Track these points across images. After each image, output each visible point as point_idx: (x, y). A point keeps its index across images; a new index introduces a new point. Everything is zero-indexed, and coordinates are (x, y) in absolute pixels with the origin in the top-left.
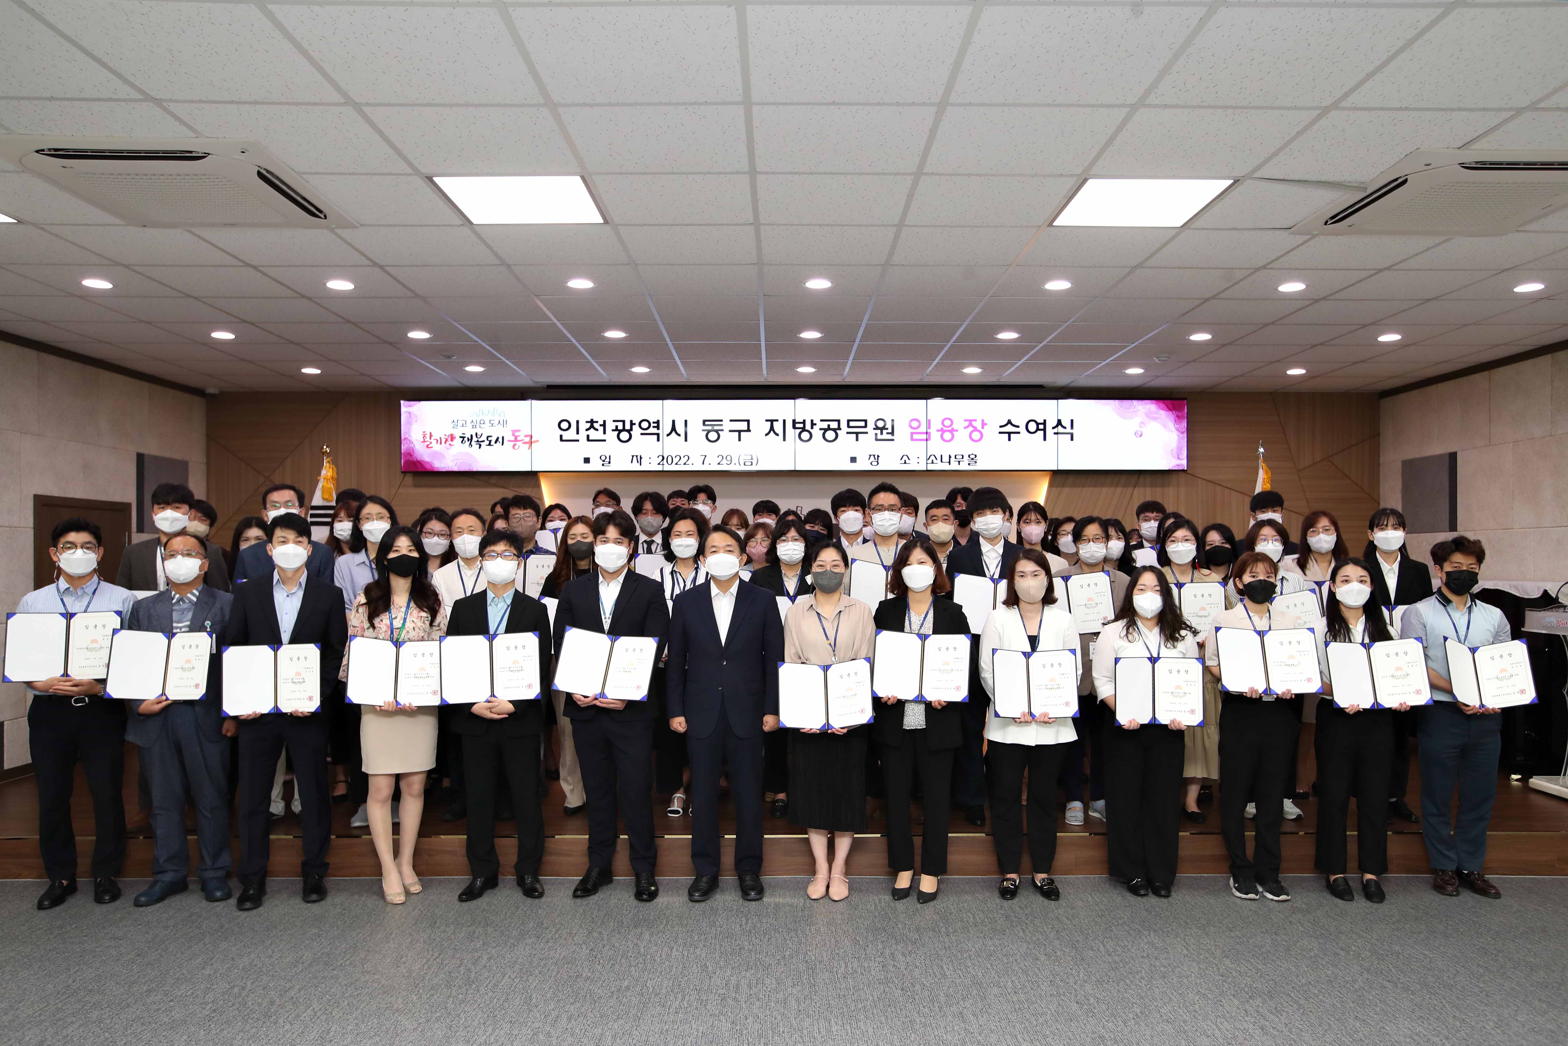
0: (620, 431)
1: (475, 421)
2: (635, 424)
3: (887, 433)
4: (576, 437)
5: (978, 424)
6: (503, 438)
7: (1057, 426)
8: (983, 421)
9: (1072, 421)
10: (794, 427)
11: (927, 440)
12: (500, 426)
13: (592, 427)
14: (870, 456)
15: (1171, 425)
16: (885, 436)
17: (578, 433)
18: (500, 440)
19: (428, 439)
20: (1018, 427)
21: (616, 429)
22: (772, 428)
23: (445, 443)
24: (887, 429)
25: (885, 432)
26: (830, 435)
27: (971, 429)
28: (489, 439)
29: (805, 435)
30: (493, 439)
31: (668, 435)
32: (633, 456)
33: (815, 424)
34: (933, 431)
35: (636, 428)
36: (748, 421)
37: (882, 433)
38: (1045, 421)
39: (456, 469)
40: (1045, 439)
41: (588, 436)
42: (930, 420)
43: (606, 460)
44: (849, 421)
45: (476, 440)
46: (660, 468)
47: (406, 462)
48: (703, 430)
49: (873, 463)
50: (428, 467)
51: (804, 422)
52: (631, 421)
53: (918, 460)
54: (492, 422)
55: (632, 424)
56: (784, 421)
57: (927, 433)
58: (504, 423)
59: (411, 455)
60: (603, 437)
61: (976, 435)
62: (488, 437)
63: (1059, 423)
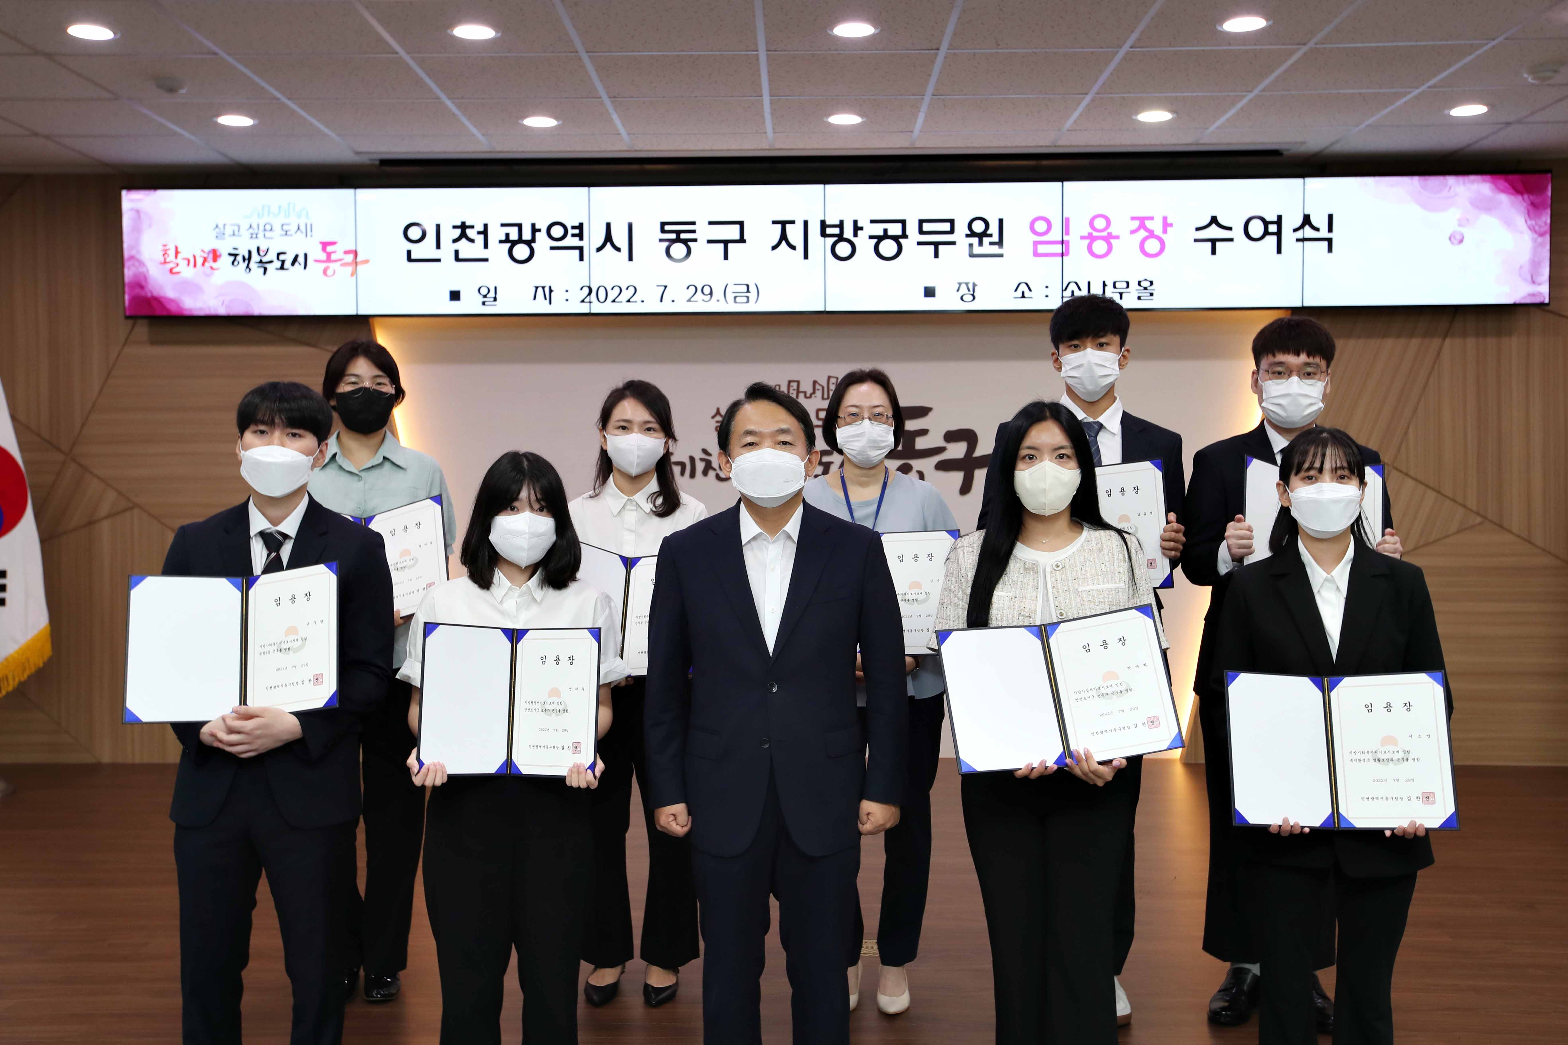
0: (514, 243)
1: (255, 226)
2: (539, 230)
3: (991, 244)
4: (434, 254)
5: (1156, 226)
6: (306, 255)
7: (1302, 227)
8: (1165, 219)
9: (1330, 217)
10: (824, 234)
11: (1062, 255)
12: (300, 236)
13: (463, 235)
14: (960, 284)
15: (1520, 220)
16: (987, 248)
17: (438, 246)
18: (301, 259)
19: (171, 256)
20: (1230, 229)
21: (507, 240)
22: (784, 237)
23: (203, 264)
24: (991, 236)
25: (986, 240)
26: (888, 248)
27: (1143, 234)
28: (282, 257)
29: (843, 249)
30: (289, 259)
31: (599, 249)
32: (537, 288)
33: (861, 229)
34: (1073, 238)
35: (541, 237)
36: (741, 224)
37: (981, 243)
38: (1280, 217)
39: (222, 311)
40: (1279, 251)
41: (457, 252)
42: (1068, 220)
43: (489, 294)
44: (921, 222)
45: (258, 259)
46: (584, 309)
47: (131, 300)
48: (661, 240)
49: (965, 298)
50: (173, 308)
51: (841, 225)
52: (533, 225)
53: (1047, 291)
54: (285, 228)
55: (535, 230)
56: (806, 223)
57: (1062, 242)
58: (307, 230)
59: (142, 287)
60: (483, 254)
61: (1152, 246)
62: (279, 254)
63: (1307, 220)
